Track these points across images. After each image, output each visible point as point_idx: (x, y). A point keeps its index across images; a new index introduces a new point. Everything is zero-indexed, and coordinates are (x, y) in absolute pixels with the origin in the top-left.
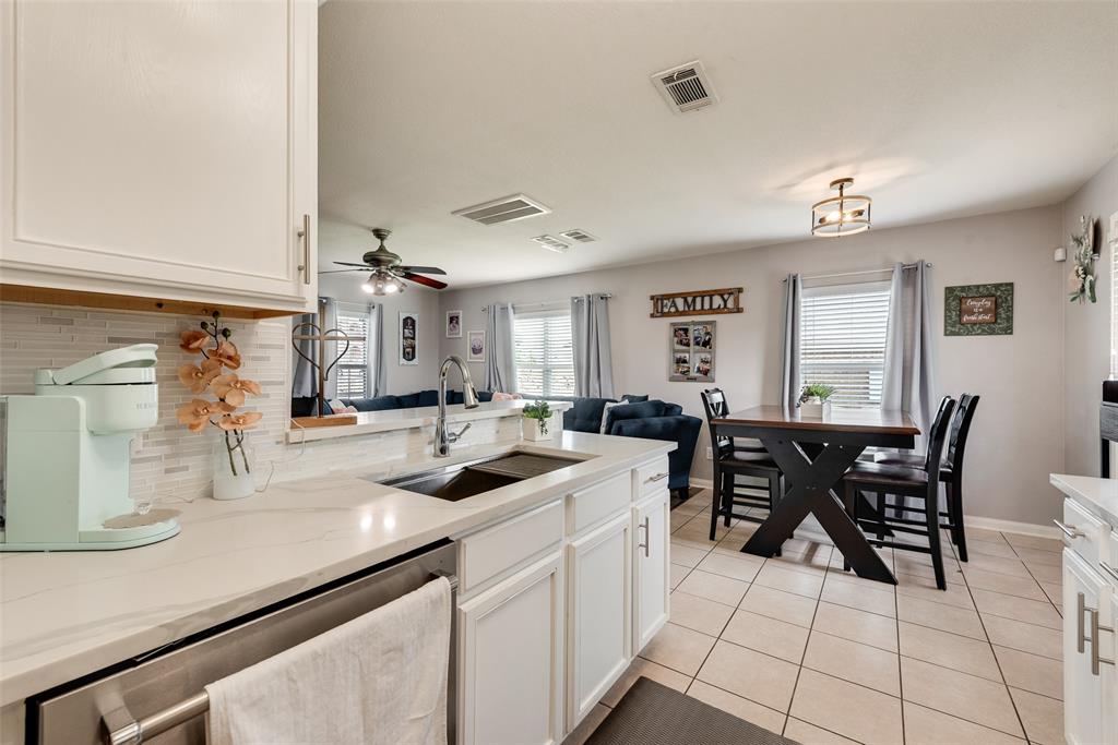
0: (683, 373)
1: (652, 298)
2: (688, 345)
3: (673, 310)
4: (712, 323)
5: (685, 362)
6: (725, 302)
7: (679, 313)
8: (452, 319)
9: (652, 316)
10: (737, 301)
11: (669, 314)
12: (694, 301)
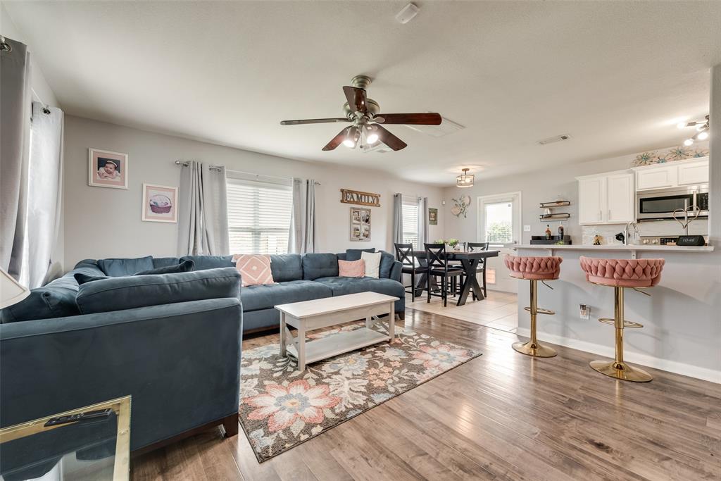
0: (357, 236)
1: (342, 191)
2: (359, 220)
3: (352, 200)
4: (369, 210)
5: (358, 230)
6: (374, 200)
7: (354, 202)
8: (102, 163)
9: (342, 201)
10: (378, 200)
11: (349, 202)
12: (361, 197)
